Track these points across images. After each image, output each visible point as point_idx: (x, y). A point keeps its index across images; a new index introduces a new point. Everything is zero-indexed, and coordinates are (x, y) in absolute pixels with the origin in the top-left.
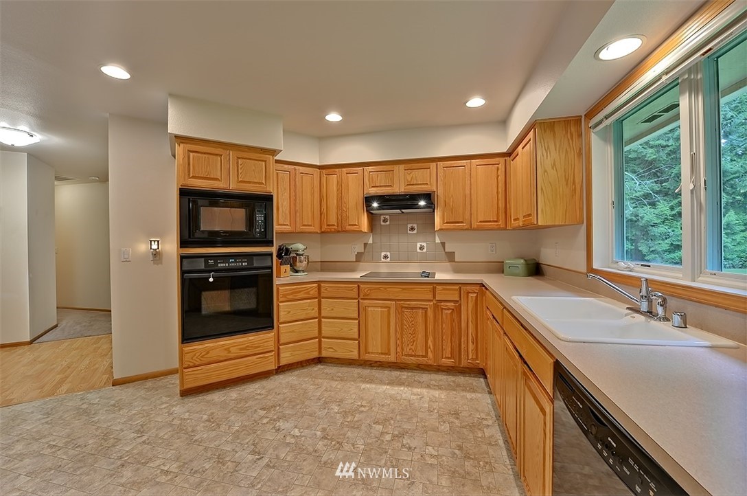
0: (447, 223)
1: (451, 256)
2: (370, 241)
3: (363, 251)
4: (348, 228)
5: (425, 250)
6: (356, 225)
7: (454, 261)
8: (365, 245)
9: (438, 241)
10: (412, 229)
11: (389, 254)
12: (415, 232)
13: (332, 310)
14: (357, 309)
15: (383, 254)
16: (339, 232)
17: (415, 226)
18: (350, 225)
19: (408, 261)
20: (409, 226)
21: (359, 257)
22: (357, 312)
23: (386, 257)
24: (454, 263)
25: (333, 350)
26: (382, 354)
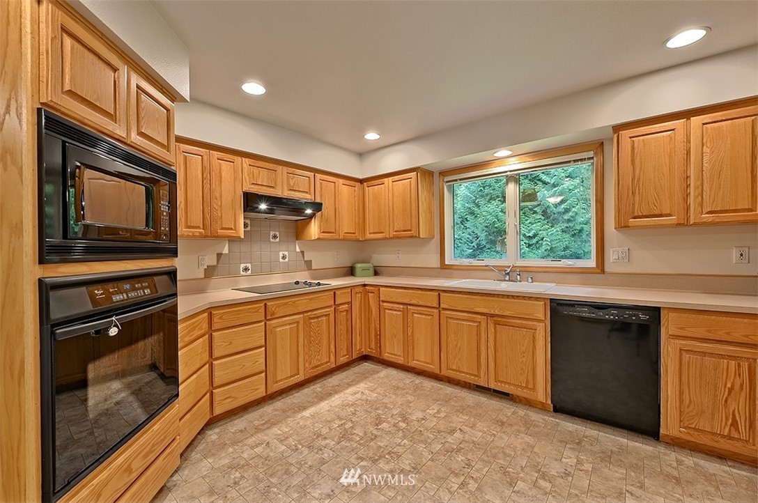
0: (323, 232)
1: (308, 264)
2: (226, 251)
3: (215, 263)
4: (221, 232)
5: (287, 260)
6: (231, 229)
7: (311, 269)
8: (219, 255)
9: (298, 250)
10: (275, 237)
11: (249, 265)
12: (278, 240)
13: (231, 343)
14: (263, 333)
15: (242, 266)
16: (206, 237)
17: (277, 233)
18: (223, 229)
19: (271, 272)
20: (272, 233)
21: (210, 272)
22: (263, 338)
23: (246, 269)
24: (311, 271)
25: (232, 399)
26: (291, 376)
